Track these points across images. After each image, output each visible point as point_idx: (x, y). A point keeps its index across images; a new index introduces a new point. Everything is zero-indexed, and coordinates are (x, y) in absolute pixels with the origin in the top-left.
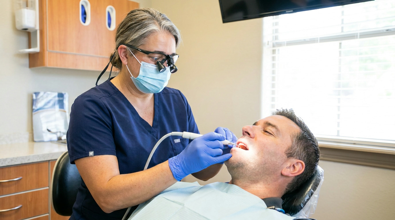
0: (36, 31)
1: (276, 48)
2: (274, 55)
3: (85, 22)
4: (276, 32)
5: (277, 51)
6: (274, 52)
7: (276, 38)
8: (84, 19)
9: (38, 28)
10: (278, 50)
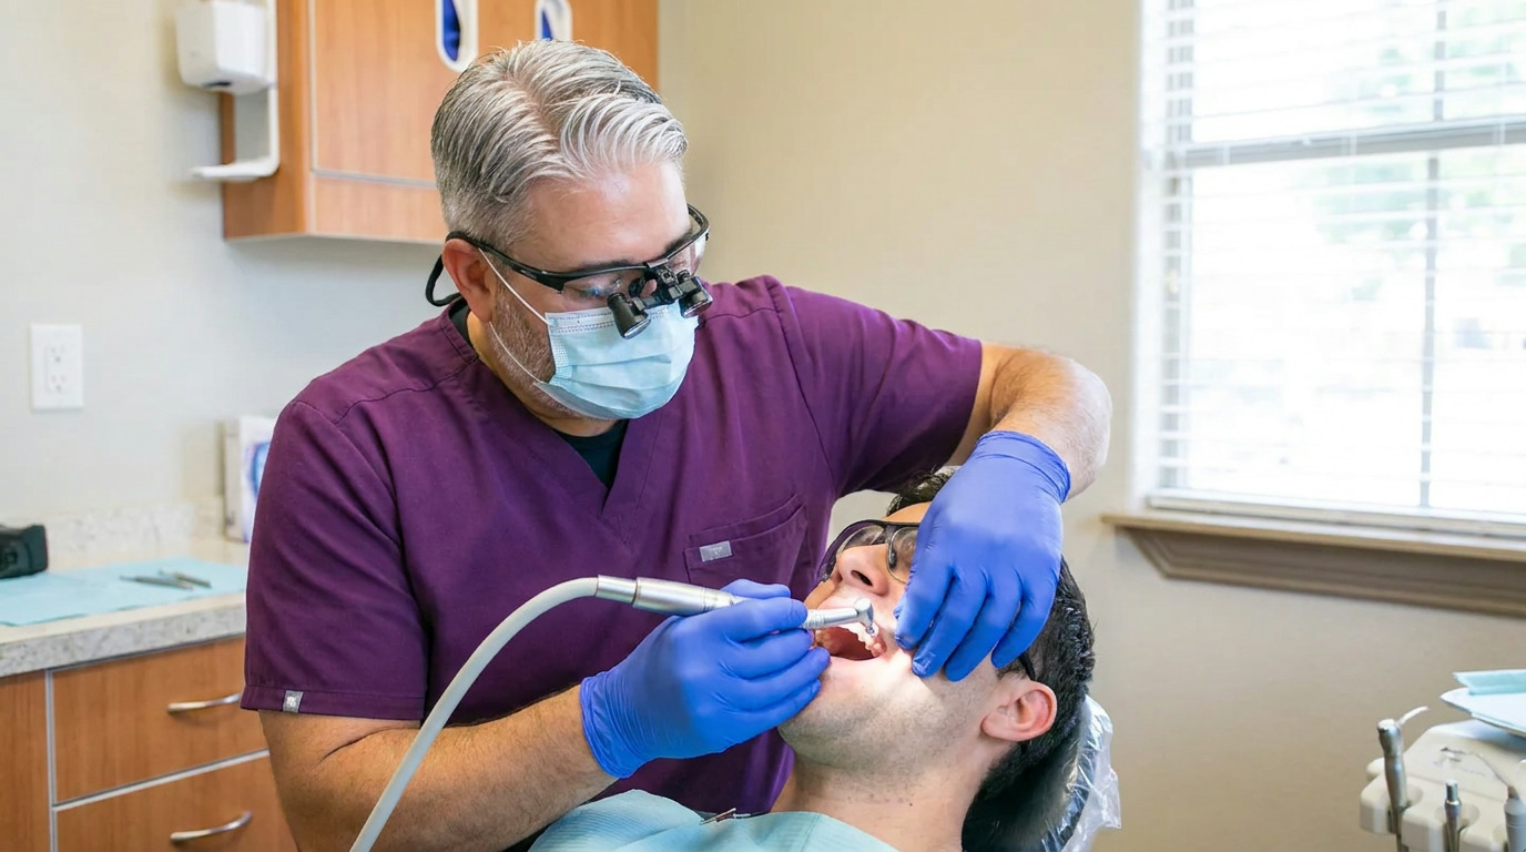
0: (264, 92)
1: (1182, 172)
2: (1174, 200)
3: (454, 57)
4: (1180, 112)
5: (1184, 186)
6: (1174, 185)
7: (1184, 132)
8: (453, 45)
9: (271, 77)
10: (1190, 180)
